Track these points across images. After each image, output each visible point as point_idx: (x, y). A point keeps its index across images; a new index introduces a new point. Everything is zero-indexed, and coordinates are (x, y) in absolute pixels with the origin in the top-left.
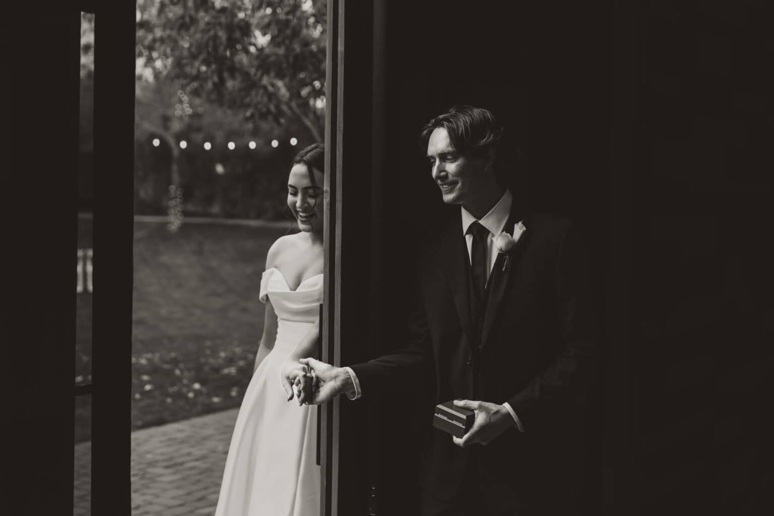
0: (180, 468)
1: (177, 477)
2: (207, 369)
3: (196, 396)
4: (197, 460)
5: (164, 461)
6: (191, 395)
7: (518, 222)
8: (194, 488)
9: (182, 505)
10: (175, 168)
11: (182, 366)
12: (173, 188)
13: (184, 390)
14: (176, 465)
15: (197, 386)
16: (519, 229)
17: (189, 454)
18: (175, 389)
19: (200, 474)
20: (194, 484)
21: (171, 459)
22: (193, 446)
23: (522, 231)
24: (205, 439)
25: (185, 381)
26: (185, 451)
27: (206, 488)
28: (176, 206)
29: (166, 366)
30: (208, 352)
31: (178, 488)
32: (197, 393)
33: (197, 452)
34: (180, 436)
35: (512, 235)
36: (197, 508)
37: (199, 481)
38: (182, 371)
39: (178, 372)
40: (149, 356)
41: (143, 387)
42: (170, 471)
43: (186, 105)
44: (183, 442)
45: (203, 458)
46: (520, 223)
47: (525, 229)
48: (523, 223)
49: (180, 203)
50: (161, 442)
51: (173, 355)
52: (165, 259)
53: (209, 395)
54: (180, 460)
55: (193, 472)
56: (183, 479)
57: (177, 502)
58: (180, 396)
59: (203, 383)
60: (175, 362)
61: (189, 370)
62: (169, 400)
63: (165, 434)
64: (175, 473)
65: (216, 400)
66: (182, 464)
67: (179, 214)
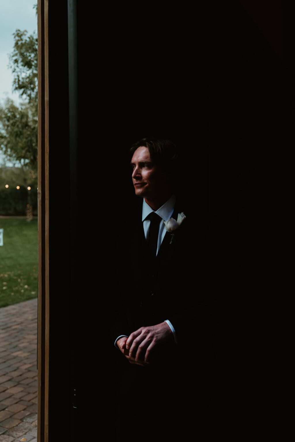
0: (9, 329)
1: (7, 334)
2: (32, 278)
3: (25, 291)
4: (18, 324)
5: (3, 325)
6: (22, 291)
7: (181, 213)
8: (13, 340)
9: (5, 351)
10: (29, 198)
11: (22, 277)
12: (28, 206)
13: (20, 288)
14: (8, 328)
15: (26, 287)
16: (181, 217)
17: (15, 321)
18: (16, 288)
19: (18, 332)
20: (14, 338)
21: (6, 324)
22: (17, 317)
23: (183, 218)
24: (24, 313)
25: (22, 285)
26: (13, 320)
27: (19, 341)
28: (30, 212)
29: (15, 278)
30: (34, 270)
31: (5, 341)
32: (26, 290)
33: (19, 320)
34: (13, 312)
35: (177, 220)
36: (12, 353)
37: (16, 336)
38: (21, 279)
39: (19, 280)
40: (9, 273)
41: (2, 287)
42: (4, 331)
43: (33, 174)
44: (14, 315)
45: (22, 323)
46: (182, 213)
47: (185, 217)
48: (184, 213)
49: (32, 211)
50: (4, 315)
51: (19, 272)
52: (25, 232)
53: (31, 291)
54: (9, 325)
55: (15, 331)
56: (9, 335)
57: (3, 349)
58: (18, 291)
59: (29, 285)
60: (19, 276)
61: (24, 279)
62: (12, 294)
63: (7, 311)
64: (6, 332)
65: (33, 293)
66: (10, 327)
67: (31, 215)
